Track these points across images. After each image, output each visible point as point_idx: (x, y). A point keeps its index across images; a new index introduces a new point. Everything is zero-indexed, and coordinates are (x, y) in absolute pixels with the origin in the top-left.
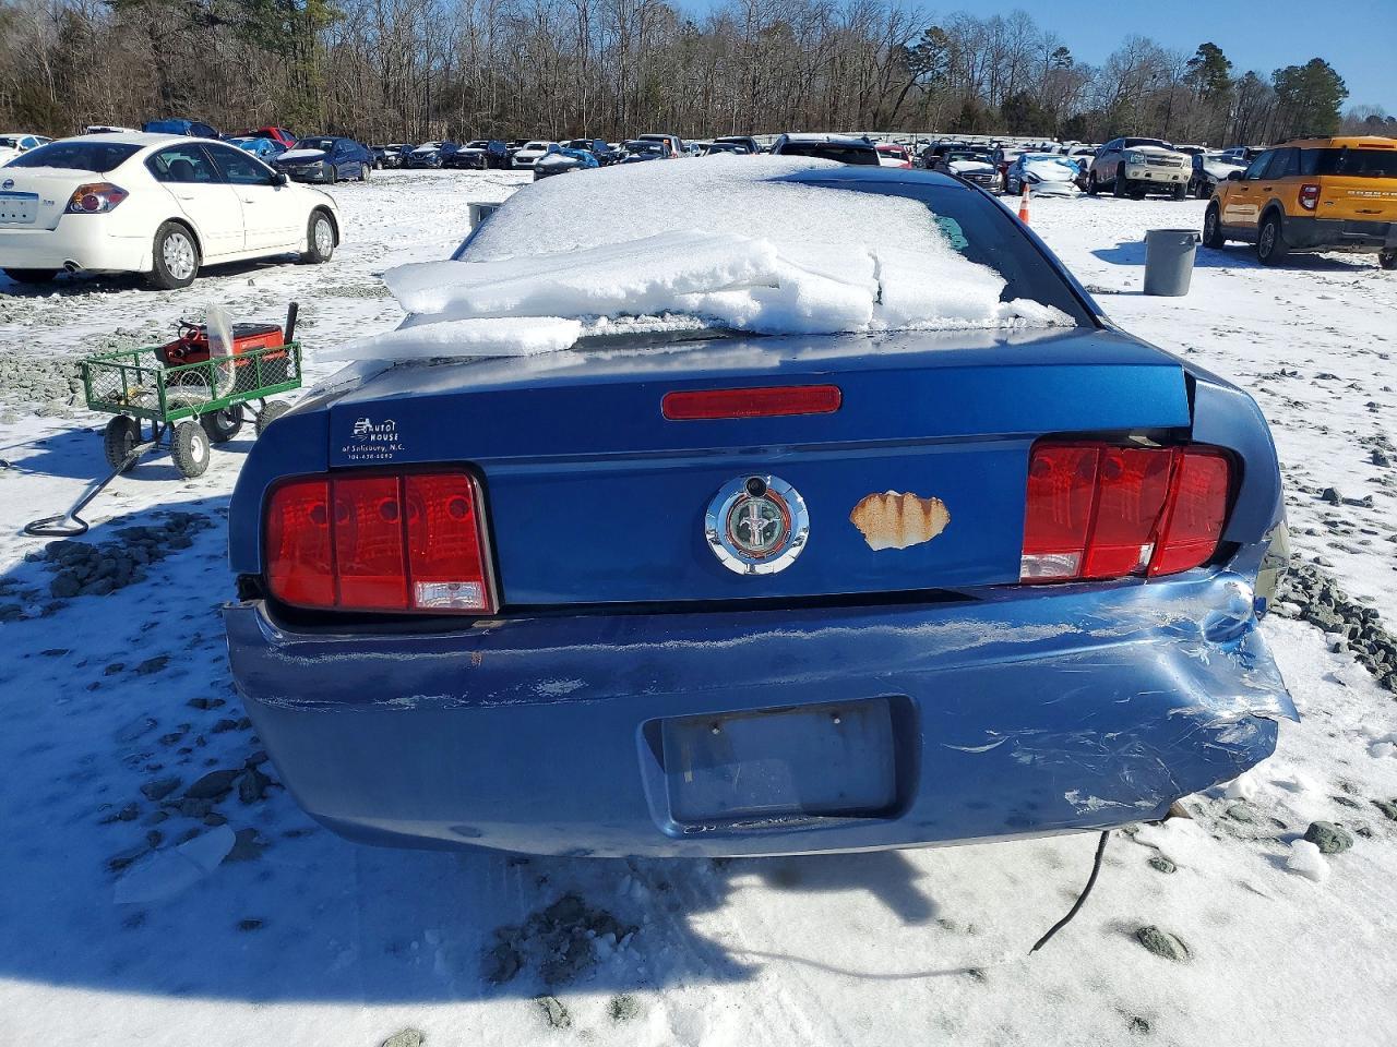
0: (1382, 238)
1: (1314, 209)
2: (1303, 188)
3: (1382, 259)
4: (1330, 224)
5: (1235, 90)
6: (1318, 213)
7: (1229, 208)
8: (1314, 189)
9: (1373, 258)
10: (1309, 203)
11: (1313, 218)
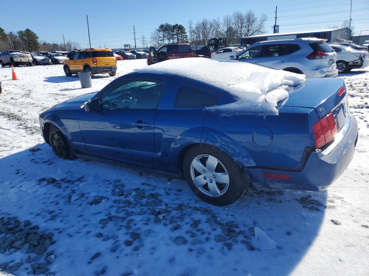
0: (111, 70)
1: (97, 65)
2: (93, 61)
3: (110, 74)
4: (101, 68)
5: (8, 37)
6: (98, 65)
7: (71, 66)
8: (95, 60)
9: (107, 74)
10: (95, 64)
11: (97, 67)
